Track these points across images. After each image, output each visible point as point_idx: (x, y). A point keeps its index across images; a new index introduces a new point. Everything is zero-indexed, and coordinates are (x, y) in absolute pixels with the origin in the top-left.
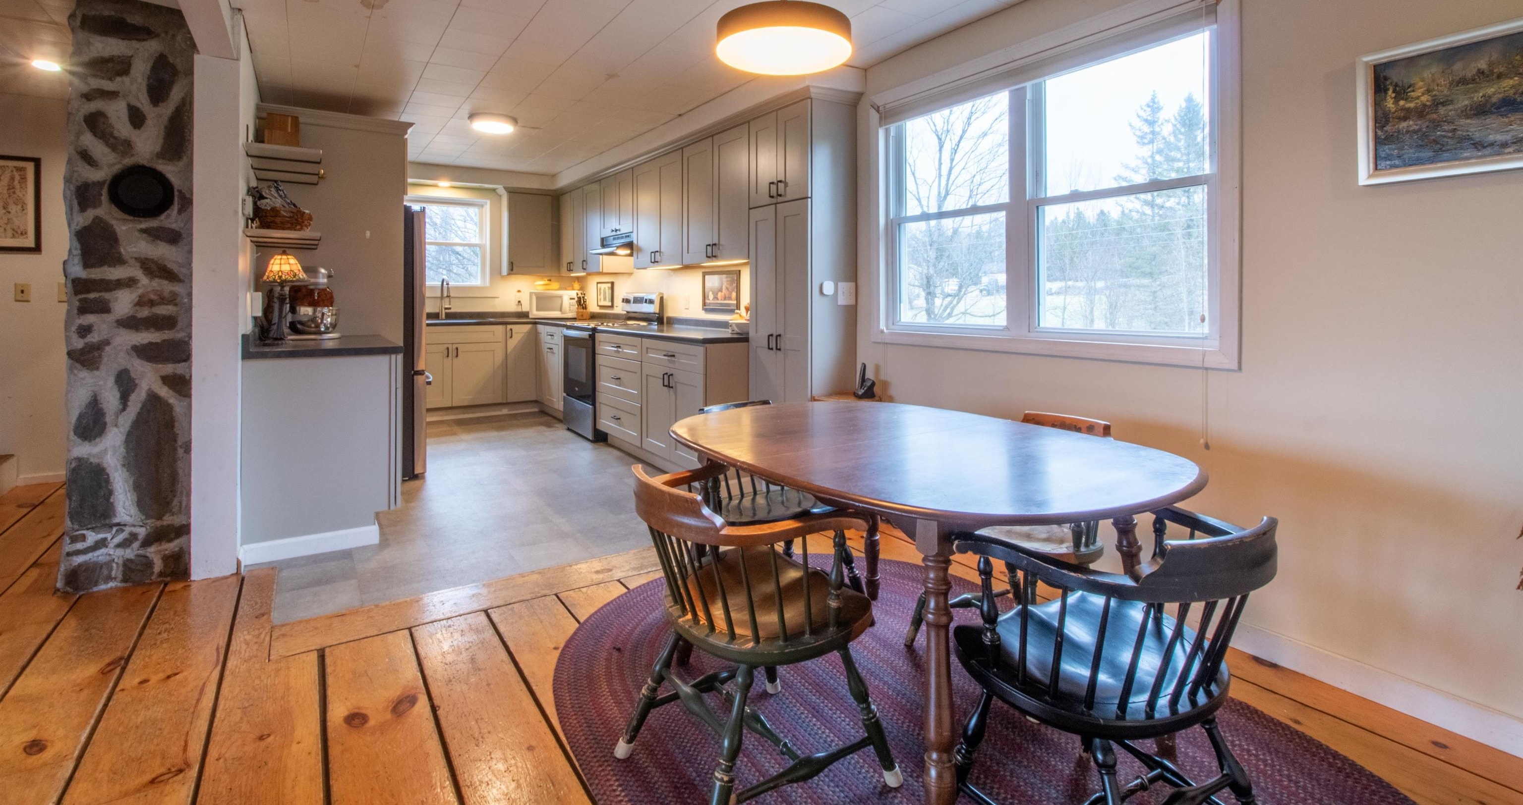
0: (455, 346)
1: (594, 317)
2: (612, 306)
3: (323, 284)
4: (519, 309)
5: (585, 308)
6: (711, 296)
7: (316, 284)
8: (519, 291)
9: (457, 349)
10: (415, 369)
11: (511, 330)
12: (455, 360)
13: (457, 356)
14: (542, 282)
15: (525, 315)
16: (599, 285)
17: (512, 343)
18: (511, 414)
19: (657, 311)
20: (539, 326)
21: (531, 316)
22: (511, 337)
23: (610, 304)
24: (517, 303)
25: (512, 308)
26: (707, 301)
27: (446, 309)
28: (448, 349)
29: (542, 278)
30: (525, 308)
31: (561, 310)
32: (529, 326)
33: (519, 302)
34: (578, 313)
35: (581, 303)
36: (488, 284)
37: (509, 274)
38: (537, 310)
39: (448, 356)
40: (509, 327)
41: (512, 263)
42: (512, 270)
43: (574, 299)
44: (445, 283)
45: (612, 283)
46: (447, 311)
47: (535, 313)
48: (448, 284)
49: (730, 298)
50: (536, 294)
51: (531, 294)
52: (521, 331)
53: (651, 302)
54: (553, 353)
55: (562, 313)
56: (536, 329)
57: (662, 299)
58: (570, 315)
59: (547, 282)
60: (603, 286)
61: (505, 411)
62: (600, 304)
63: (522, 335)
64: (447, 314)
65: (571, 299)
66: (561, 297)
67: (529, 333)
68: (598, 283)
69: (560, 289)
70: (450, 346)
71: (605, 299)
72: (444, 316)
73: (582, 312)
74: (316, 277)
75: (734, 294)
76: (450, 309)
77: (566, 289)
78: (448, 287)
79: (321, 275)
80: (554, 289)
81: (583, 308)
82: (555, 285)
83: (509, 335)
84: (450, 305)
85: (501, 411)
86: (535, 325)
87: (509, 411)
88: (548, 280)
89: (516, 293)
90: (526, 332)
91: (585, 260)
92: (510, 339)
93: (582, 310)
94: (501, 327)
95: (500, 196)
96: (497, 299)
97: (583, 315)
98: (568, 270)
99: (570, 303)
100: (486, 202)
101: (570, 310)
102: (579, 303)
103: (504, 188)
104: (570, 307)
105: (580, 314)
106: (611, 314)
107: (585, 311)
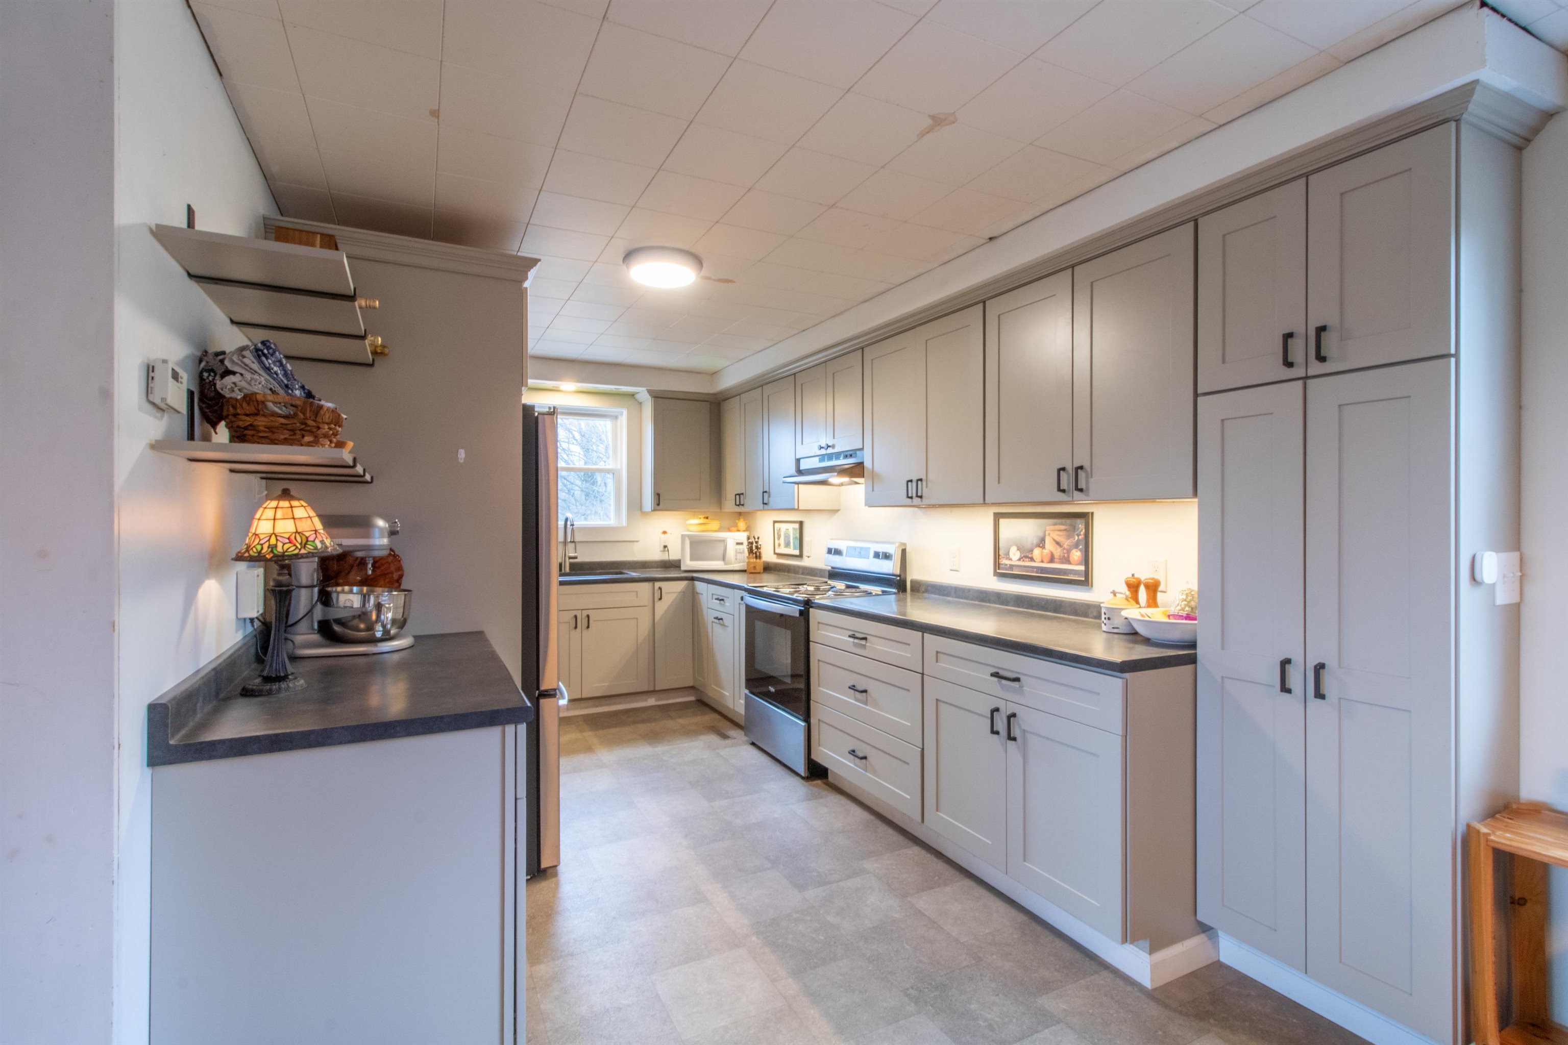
0: (585, 613)
1: (768, 568)
2: (800, 556)
3: (381, 548)
4: (665, 557)
5: (758, 556)
6: (1015, 555)
7: (369, 548)
8: (665, 532)
9: (588, 616)
10: (542, 688)
11: (660, 589)
12: (585, 632)
13: (588, 627)
14: (697, 521)
15: (674, 565)
16: (776, 525)
17: (662, 607)
18: (659, 706)
19: (898, 572)
20: (697, 583)
21: (683, 568)
22: (660, 599)
23: (797, 552)
24: (662, 548)
25: (656, 555)
26: (1004, 561)
27: (570, 558)
28: (576, 617)
29: (695, 515)
30: (674, 555)
31: (724, 559)
32: (683, 583)
33: (665, 547)
34: (748, 563)
35: (754, 550)
36: (624, 523)
37: (654, 510)
38: (692, 559)
39: (576, 627)
40: (657, 584)
41: (659, 495)
42: (658, 505)
43: (742, 544)
44: (569, 523)
45: (801, 524)
46: (570, 560)
47: (688, 564)
48: (572, 525)
49: (1068, 561)
50: (689, 536)
51: (683, 537)
52: (673, 590)
53: (887, 556)
54: (723, 625)
55: (725, 564)
56: (693, 585)
57: (904, 552)
58: (736, 566)
59: (702, 521)
60: (783, 527)
61: (651, 701)
62: (777, 551)
63: (674, 596)
64: (572, 566)
65: (738, 544)
66: (723, 541)
67: (684, 593)
68: (775, 522)
69: (720, 530)
70: (578, 614)
71: (787, 545)
72: (568, 570)
73: (753, 563)
74: (368, 536)
75: (1076, 555)
76: (575, 558)
77: (729, 530)
78: (573, 530)
79: (377, 532)
80: (713, 530)
81: (756, 557)
82: (715, 525)
83: (657, 596)
84: (576, 552)
85: (646, 700)
86: (691, 582)
87: (656, 700)
88: (704, 518)
89: (663, 535)
90: (679, 591)
91: (768, 490)
92: (659, 602)
93: (755, 560)
94: (646, 586)
95: (641, 403)
96: (635, 543)
97: (755, 567)
98: (736, 505)
99: (736, 549)
100: (622, 414)
101: (736, 559)
102: (751, 551)
103: (648, 392)
104: (736, 556)
105: (752, 565)
106: (799, 567)
107: (758, 560)
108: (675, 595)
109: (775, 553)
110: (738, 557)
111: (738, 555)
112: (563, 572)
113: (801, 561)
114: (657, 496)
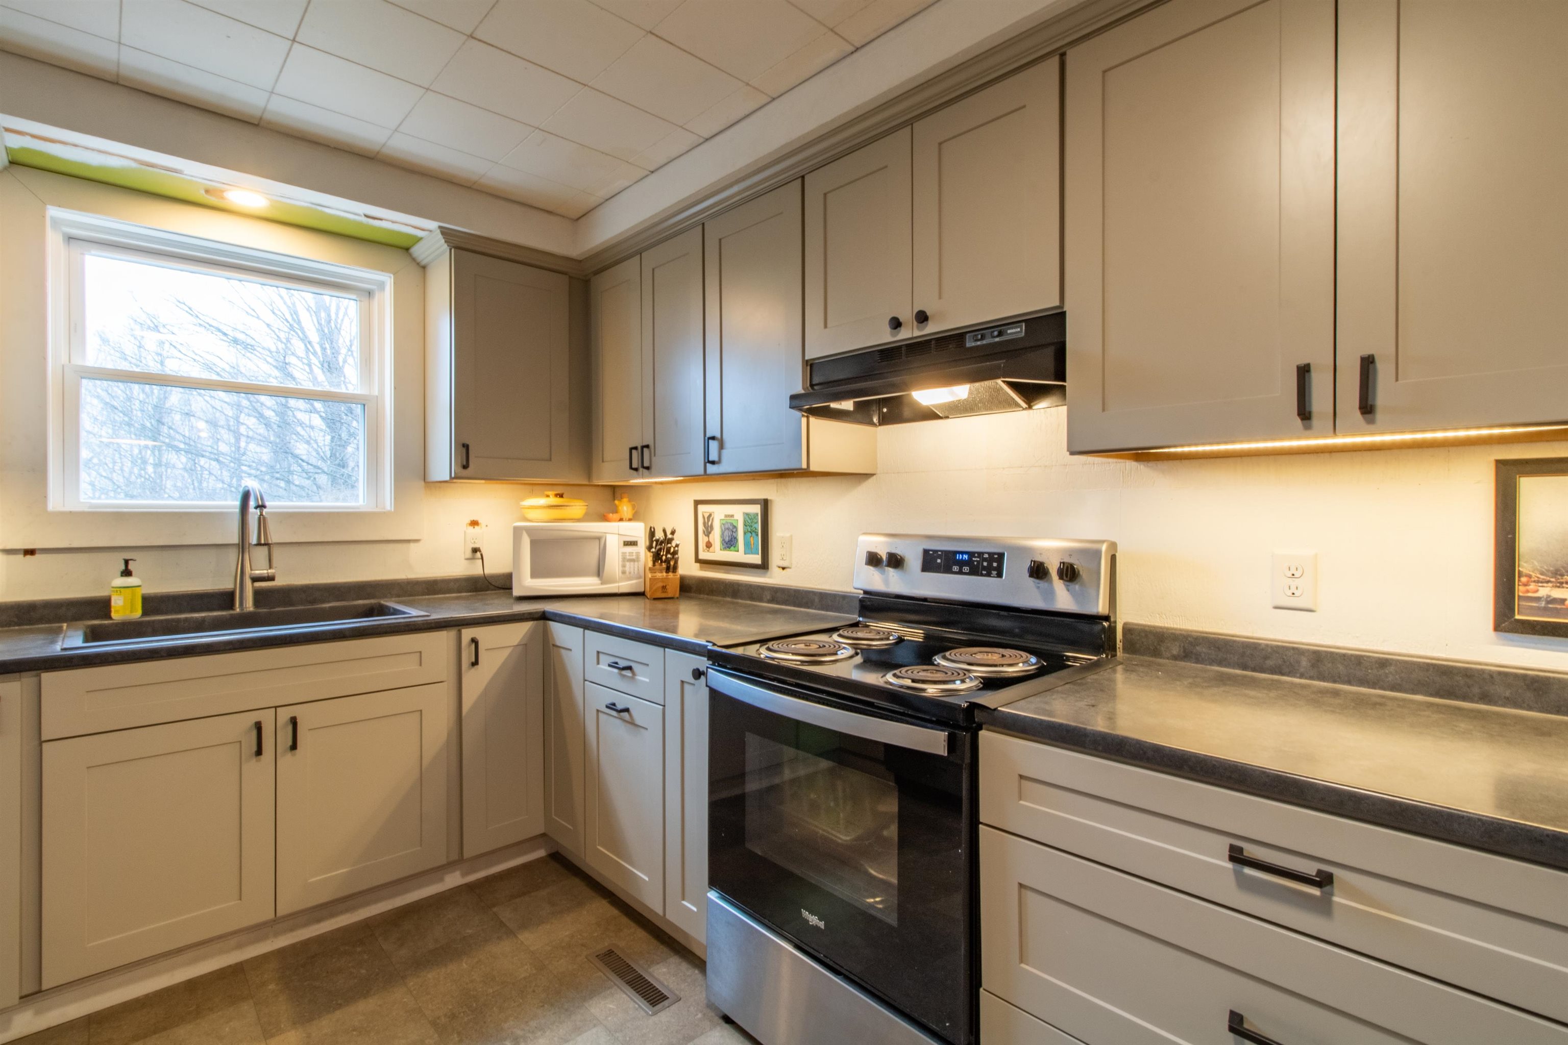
0: (284, 715)
1: (689, 590)
2: (764, 566)
4: (476, 570)
5: (671, 567)
8: (474, 523)
9: (294, 722)
11: (474, 641)
12: (287, 761)
13: (294, 747)
14: (542, 501)
15: (497, 585)
16: (702, 508)
17: (477, 681)
20: (556, 628)
21: (516, 592)
22: (475, 663)
23: (756, 559)
24: (469, 554)
25: (457, 567)
26: (1548, 590)
27: (255, 579)
28: (258, 727)
29: (536, 488)
30: (495, 565)
31: (600, 572)
32: (525, 627)
33: (475, 550)
34: (651, 580)
35: (663, 555)
36: (388, 503)
37: (455, 478)
38: (534, 574)
39: (259, 752)
40: (468, 633)
41: (466, 447)
42: (465, 467)
43: (634, 544)
44: (252, 503)
45: (765, 505)
46: (257, 584)
47: (529, 583)
48: (261, 507)
50: (529, 530)
51: (517, 531)
52: (503, 641)
54: (632, 723)
55: (603, 582)
56: (546, 630)
58: (625, 586)
59: (553, 500)
60: (719, 513)
62: (703, 555)
63: (504, 655)
64: (260, 596)
65: (627, 544)
66: (599, 539)
67: (525, 646)
68: (697, 503)
69: (586, 518)
70: (268, 717)
71: (730, 543)
72: (249, 606)
73: (662, 580)
76: (271, 578)
77: (604, 518)
78: (262, 520)
80: (575, 518)
81: (668, 569)
82: (577, 508)
83: (467, 656)
84: (270, 567)
85: (441, 880)
86: (541, 622)
87: (464, 875)
88: (556, 495)
89: (471, 529)
90: (516, 643)
91: (718, 435)
92: (474, 670)
93: (665, 574)
94: (444, 638)
95: (424, 268)
96: (412, 545)
97: (664, 588)
98: (631, 468)
99: (624, 554)
100: (381, 286)
101: (624, 572)
102: (657, 557)
103: (442, 233)
104: (624, 566)
105: (660, 584)
106: (762, 588)
107: (671, 575)
108: (506, 653)
109: (698, 560)
110: (627, 569)
111: (628, 564)
112: (238, 610)
113: (764, 576)
114: (464, 450)
